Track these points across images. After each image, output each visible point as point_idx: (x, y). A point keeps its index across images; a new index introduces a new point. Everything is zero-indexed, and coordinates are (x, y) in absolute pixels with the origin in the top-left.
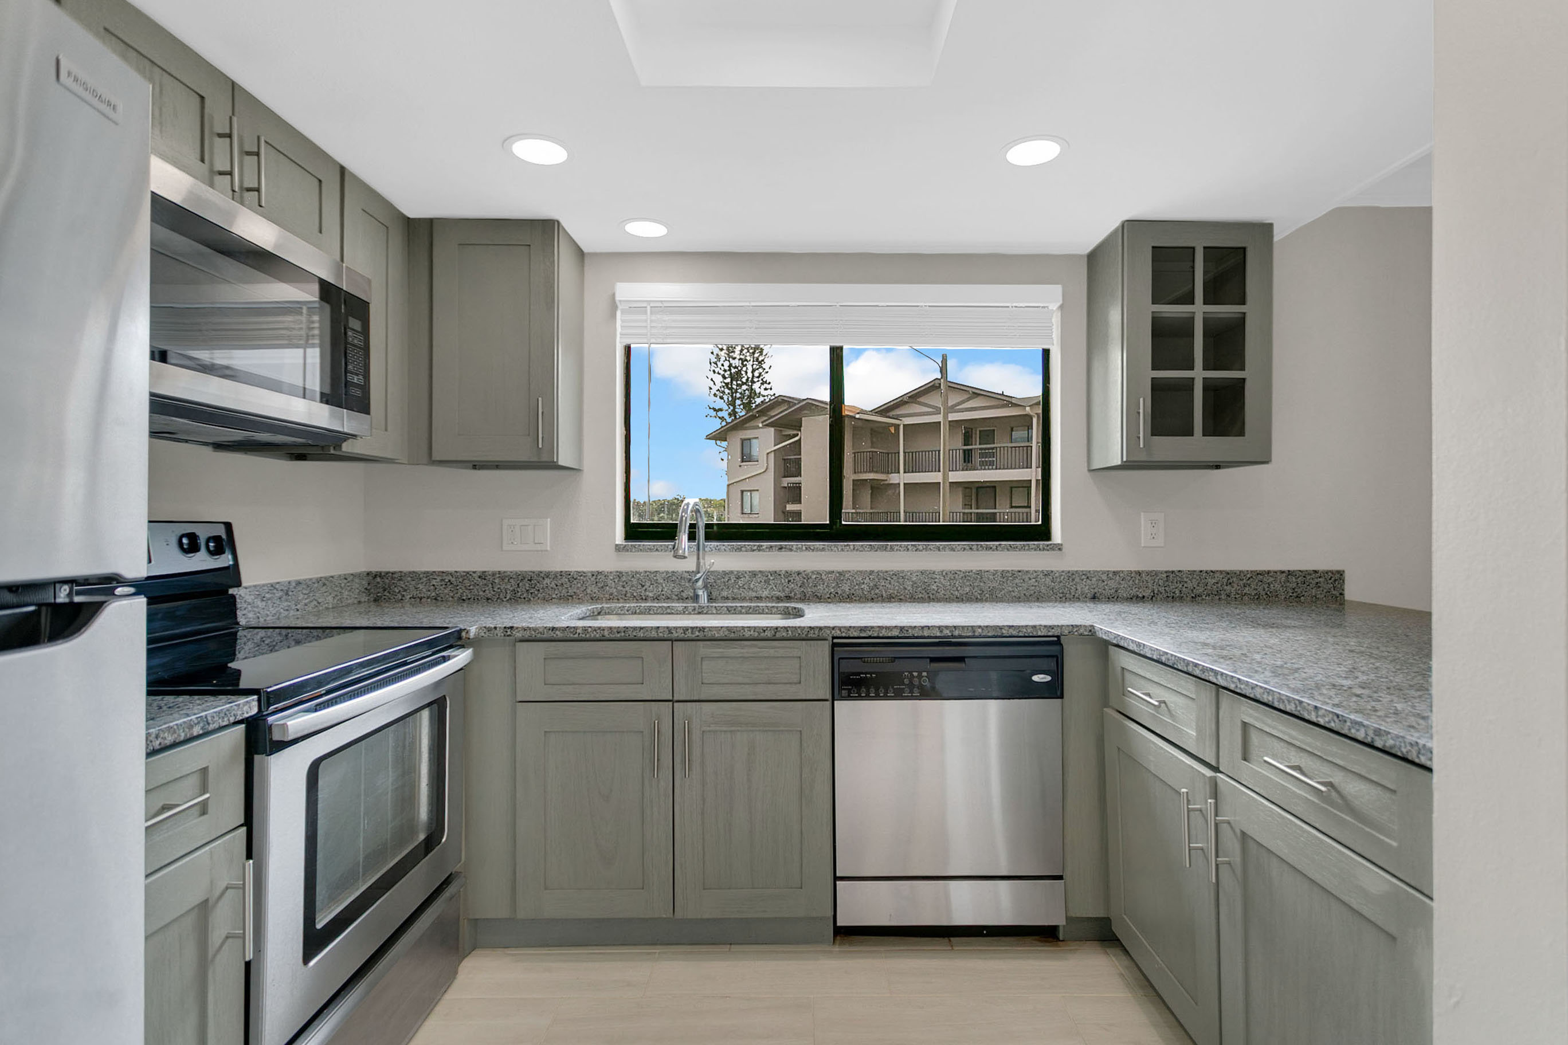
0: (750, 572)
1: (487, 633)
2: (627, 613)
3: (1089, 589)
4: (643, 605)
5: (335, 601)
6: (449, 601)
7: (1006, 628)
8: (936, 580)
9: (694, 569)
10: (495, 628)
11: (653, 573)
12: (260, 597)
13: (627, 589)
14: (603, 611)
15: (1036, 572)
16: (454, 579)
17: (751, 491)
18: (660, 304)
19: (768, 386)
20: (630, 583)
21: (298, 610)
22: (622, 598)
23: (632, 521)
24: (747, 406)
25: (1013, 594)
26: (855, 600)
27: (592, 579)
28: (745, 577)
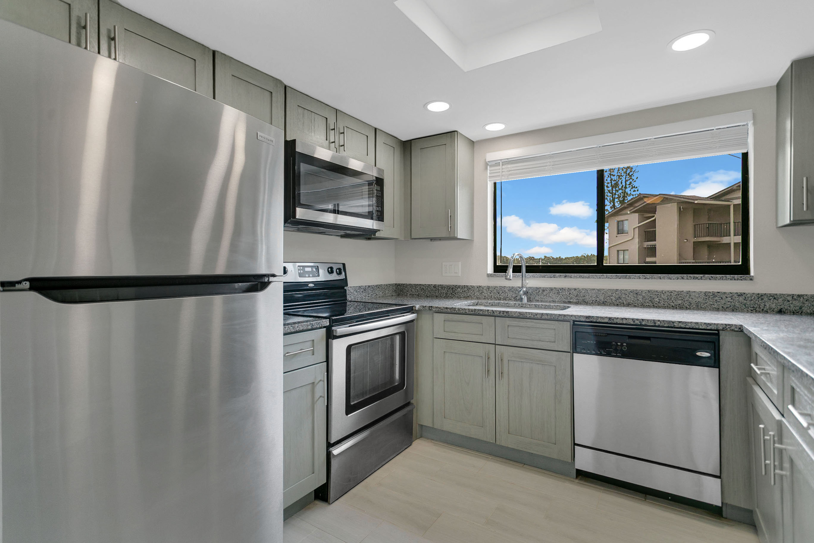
0: (549, 288)
1: (423, 308)
2: (489, 305)
3: (775, 306)
4: (496, 302)
5: (383, 294)
6: (422, 297)
7: (677, 323)
8: (658, 296)
9: (520, 286)
10: (426, 306)
11: (504, 287)
12: (355, 291)
13: (492, 294)
14: (479, 304)
15: (731, 293)
16: (424, 287)
17: (624, 251)
18: (507, 160)
19: (636, 189)
20: (493, 291)
21: (369, 297)
22: (489, 298)
23: (497, 264)
24: (622, 202)
25: (714, 306)
26: (607, 305)
27: (477, 289)
28: (547, 290)
